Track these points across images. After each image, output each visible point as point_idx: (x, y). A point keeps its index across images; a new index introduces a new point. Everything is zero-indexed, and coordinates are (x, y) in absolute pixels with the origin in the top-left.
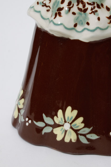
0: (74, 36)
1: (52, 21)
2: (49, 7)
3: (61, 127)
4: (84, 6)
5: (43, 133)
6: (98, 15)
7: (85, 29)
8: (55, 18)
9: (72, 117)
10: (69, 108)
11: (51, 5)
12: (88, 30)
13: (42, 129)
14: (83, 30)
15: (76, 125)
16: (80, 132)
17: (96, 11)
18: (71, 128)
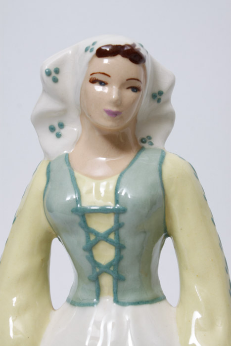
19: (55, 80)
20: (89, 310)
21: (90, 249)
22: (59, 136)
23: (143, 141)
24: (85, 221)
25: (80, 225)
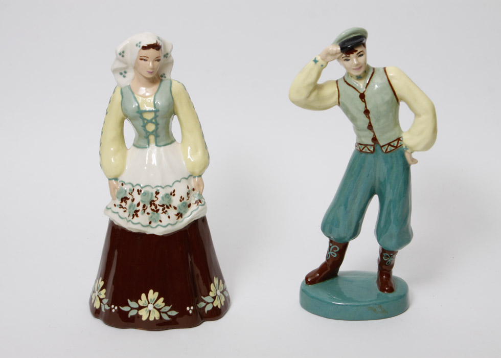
0: (149, 231)
1: (130, 221)
2: (126, 208)
3: (145, 309)
4: (156, 207)
5: (129, 316)
6: (168, 214)
7: (158, 225)
8: (133, 218)
9: (154, 299)
10: (151, 291)
11: (127, 206)
12: (162, 226)
13: (128, 312)
14: (157, 227)
15: (158, 304)
16: (162, 310)
17: (166, 211)
18: (154, 308)
19: (123, 56)
20: (145, 150)
21: (144, 126)
22: (124, 77)
23: (162, 76)
24: (142, 116)
25: (140, 117)
